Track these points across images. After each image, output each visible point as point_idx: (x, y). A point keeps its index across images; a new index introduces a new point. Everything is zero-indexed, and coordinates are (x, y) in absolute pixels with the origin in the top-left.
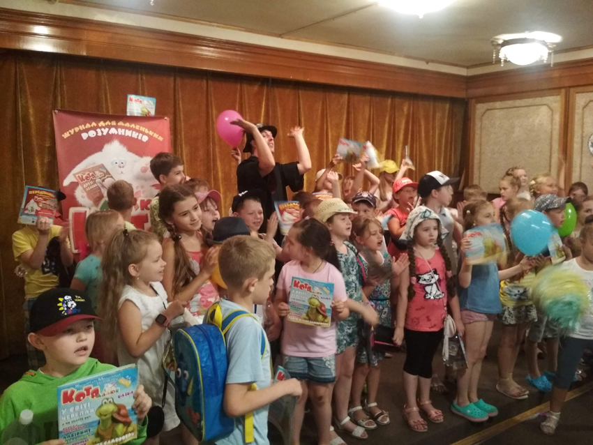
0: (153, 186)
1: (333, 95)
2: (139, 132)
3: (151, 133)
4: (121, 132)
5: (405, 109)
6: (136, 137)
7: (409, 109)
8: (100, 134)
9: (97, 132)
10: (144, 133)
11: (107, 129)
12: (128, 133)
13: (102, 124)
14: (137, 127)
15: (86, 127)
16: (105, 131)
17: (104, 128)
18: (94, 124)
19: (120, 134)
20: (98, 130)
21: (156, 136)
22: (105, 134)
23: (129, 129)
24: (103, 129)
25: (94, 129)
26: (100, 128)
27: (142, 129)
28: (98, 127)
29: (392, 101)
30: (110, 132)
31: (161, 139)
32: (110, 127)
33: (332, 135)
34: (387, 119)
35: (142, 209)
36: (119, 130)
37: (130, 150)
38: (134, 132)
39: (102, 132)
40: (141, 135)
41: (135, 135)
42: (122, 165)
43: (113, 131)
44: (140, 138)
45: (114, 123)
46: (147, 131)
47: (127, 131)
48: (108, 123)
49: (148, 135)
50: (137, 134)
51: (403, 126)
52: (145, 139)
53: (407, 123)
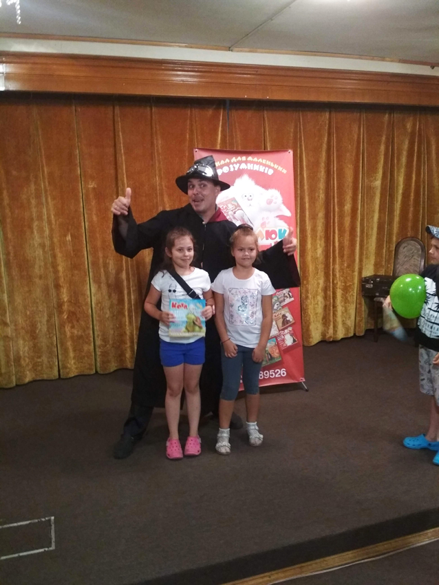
0: (277, 217)
1: (309, 115)
2: (265, 165)
3: (276, 166)
4: (250, 167)
5: (409, 126)
6: (263, 171)
7: (414, 125)
8: (232, 170)
9: (230, 168)
10: (270, 167)
11: (238, 165)
12: (256, 168)
13: (234, 160)
14: (264, 161)
15: (221, 163)
16: (237, 166)
17: (236, 163)
18: (227, 160)
19: (249, 168)
20: (231, 166)
21: (280, 169)
22: (236, 169)
23: (257, 163)
24: (235, 165)
25: (228, 165)
26: (233, 164)
27: (268, 163)
28: (230, 163)
29: (390, 117)
30: (241, 168)
31: (285, 171)
32: (240, 162)
33: (308, 161)
34: (384, 138)
35: (267, 239)
36: (249, 164)
37: (257, 183)
38: (261, 166)
39: (234, 168)
40: (267, 168)
41: (262, 169)
42: (250, 198)
43: (243, 166)
44: (266, 172)
45: (244, 158)
46: (272, 165)
47: (255, 165)
48: (239, 158)
49: (273, 168)
50: (264, 168)
51: (406, 146)
52: (271, 172)
53: (412, 144)
